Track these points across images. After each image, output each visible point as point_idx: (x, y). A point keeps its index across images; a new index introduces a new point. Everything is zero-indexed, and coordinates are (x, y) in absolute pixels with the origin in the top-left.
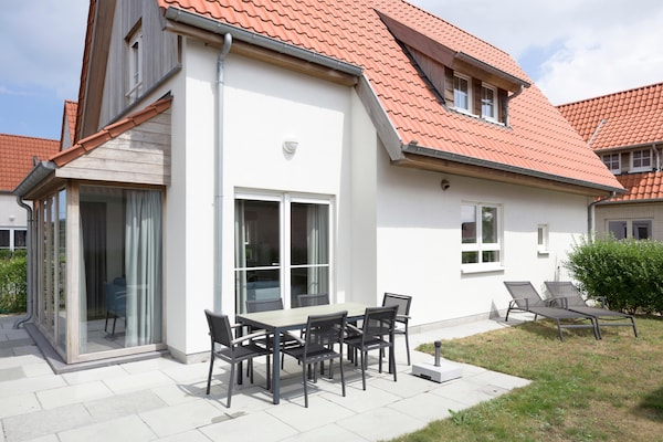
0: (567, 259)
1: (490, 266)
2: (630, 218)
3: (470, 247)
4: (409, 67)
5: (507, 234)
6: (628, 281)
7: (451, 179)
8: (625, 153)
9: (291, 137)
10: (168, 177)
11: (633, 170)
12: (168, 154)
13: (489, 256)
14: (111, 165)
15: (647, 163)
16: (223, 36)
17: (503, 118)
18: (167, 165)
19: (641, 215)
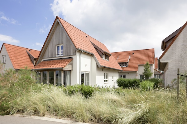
0: (116, 81)
1: (107, 82)
2: (123, 75)
3: (105, 79)
4: (96, 52)
5: (109, 77)
6: (124, 84)
7: (103, 69)
8: (122, 63)
9: (86, 64)
10: (72, 69)
11: (123, 66)
12: (72, 66)
13: (107, 81)
14: (68, 68)
15: (125, 65)
16: (82, 51)
17: (108, 60)
18: (72, 68)
19: (124, 74)
